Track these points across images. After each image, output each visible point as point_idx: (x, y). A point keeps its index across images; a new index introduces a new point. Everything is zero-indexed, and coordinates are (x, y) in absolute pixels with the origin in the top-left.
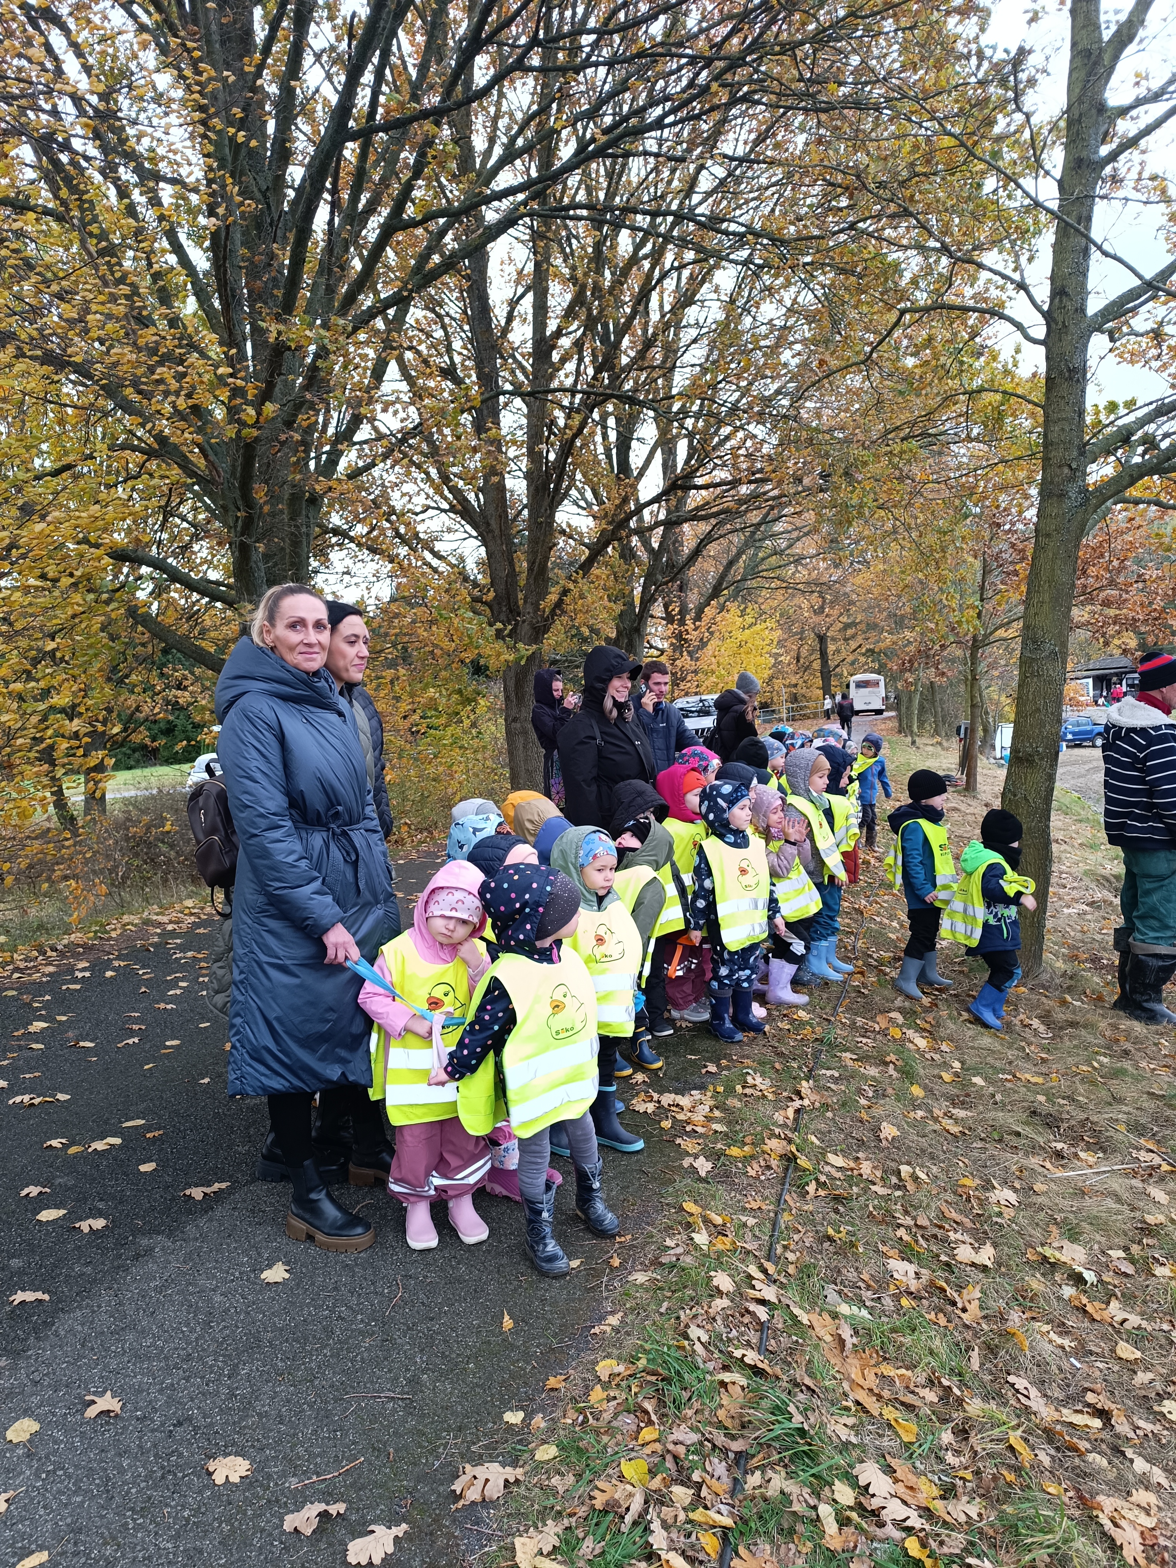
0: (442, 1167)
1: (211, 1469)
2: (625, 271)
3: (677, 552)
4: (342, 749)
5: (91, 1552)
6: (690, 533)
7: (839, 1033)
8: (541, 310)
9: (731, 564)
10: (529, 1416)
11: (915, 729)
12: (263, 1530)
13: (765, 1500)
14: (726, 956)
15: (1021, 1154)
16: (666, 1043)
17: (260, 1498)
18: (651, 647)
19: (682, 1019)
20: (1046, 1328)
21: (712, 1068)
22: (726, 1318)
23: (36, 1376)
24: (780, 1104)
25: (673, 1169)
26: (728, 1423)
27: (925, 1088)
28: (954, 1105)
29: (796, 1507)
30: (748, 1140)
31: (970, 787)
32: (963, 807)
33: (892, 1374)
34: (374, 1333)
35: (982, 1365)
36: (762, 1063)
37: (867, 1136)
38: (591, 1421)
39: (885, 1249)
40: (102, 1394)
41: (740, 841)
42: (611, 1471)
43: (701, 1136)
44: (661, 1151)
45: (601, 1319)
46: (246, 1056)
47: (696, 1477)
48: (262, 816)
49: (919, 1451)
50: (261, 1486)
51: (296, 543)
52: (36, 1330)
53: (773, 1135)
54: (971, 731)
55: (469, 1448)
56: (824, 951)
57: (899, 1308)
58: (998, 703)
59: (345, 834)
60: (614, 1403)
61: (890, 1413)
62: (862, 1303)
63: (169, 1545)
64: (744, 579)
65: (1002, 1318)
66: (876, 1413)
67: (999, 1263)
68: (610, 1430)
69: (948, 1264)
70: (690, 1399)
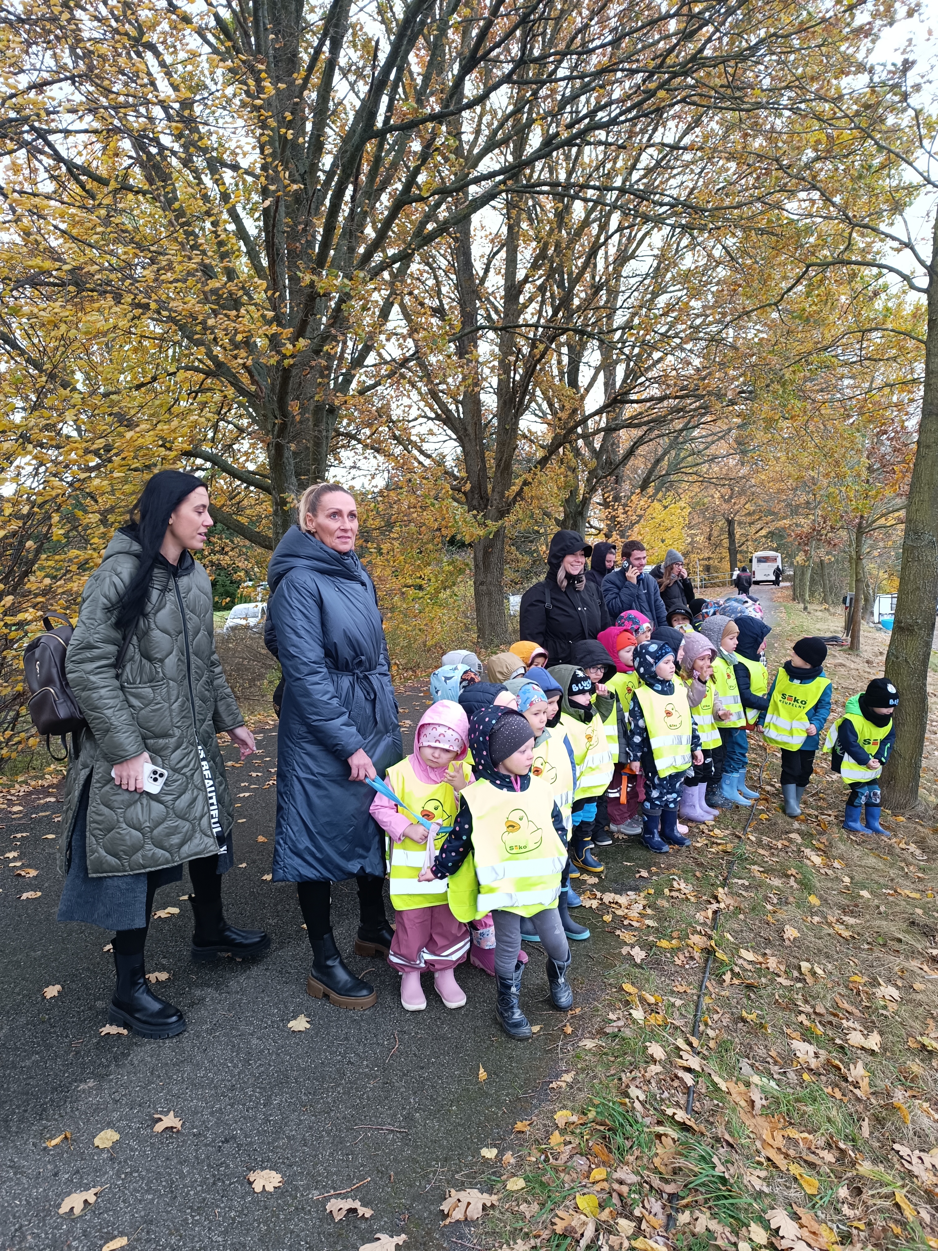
0: (431, 945)
1: (252, 1180)
2: (579, 233)
3: (614, 452)
4: (365, 612)
5: (160, 1240)
6: (626, 437)
7: (747, 849)
8: (511, 262)
9: (658, 461)
10: (501, 1153)
11: (807, 597)
12: (292, 1232)
13: (694, 1235)
14: (656, 781)
15: (902, 957)
16: (606, 851)
17: (290, 1206)
18: (591, 527)
19: (619, 832)
20: (926, 1105)
21: (644, 874)
22: (659, 1082)
23: (117, 1096)
24: (701, 906)
25: (614, 956)
26: (662, 1169)
27: (821, 898)
28: (845, 914)
29: (719, 1242)
30: (675, 934)
31: (854, 647)
32: (848, 663)
33: (796, 1137)
34: (376, 1077)
35: (871, 1133)
36: (685, 871)
37: (773, 936)
38: (551, 1160)
39: (789, 1031)
40: (167, 1113)
41: (667, 688)
42: (568, 1203)
43: (636, 929)
44: (604, 941)
45: (558, 1076)
46: (288, 851)
47: (637, 1212)
48: (305, 664)
49: (821, 1203)
50: (291, 1195)
51: (318, 444)
52: (116, 1059)
53: (695, 932)
54: (855, 600)
55: (453, 1176)
56: (736, 781)
57: (801, 1082)
58: (877, 577)
59: (366, 677)
60: (570, 1146)
61: (795, 1170)
62: (771, 1076)
63: (220, 1239)
64: (668, 474)
65: (888, 1095)
66: (784, 1169)
67: (884, 1048)
68: (566, 1169)
69: (842, 1047)
70: (631, 1147)
